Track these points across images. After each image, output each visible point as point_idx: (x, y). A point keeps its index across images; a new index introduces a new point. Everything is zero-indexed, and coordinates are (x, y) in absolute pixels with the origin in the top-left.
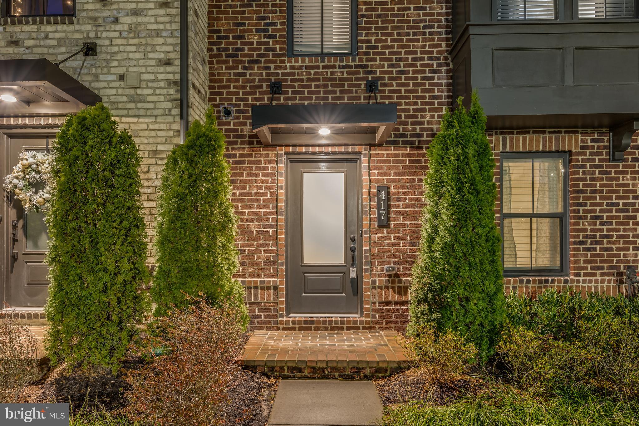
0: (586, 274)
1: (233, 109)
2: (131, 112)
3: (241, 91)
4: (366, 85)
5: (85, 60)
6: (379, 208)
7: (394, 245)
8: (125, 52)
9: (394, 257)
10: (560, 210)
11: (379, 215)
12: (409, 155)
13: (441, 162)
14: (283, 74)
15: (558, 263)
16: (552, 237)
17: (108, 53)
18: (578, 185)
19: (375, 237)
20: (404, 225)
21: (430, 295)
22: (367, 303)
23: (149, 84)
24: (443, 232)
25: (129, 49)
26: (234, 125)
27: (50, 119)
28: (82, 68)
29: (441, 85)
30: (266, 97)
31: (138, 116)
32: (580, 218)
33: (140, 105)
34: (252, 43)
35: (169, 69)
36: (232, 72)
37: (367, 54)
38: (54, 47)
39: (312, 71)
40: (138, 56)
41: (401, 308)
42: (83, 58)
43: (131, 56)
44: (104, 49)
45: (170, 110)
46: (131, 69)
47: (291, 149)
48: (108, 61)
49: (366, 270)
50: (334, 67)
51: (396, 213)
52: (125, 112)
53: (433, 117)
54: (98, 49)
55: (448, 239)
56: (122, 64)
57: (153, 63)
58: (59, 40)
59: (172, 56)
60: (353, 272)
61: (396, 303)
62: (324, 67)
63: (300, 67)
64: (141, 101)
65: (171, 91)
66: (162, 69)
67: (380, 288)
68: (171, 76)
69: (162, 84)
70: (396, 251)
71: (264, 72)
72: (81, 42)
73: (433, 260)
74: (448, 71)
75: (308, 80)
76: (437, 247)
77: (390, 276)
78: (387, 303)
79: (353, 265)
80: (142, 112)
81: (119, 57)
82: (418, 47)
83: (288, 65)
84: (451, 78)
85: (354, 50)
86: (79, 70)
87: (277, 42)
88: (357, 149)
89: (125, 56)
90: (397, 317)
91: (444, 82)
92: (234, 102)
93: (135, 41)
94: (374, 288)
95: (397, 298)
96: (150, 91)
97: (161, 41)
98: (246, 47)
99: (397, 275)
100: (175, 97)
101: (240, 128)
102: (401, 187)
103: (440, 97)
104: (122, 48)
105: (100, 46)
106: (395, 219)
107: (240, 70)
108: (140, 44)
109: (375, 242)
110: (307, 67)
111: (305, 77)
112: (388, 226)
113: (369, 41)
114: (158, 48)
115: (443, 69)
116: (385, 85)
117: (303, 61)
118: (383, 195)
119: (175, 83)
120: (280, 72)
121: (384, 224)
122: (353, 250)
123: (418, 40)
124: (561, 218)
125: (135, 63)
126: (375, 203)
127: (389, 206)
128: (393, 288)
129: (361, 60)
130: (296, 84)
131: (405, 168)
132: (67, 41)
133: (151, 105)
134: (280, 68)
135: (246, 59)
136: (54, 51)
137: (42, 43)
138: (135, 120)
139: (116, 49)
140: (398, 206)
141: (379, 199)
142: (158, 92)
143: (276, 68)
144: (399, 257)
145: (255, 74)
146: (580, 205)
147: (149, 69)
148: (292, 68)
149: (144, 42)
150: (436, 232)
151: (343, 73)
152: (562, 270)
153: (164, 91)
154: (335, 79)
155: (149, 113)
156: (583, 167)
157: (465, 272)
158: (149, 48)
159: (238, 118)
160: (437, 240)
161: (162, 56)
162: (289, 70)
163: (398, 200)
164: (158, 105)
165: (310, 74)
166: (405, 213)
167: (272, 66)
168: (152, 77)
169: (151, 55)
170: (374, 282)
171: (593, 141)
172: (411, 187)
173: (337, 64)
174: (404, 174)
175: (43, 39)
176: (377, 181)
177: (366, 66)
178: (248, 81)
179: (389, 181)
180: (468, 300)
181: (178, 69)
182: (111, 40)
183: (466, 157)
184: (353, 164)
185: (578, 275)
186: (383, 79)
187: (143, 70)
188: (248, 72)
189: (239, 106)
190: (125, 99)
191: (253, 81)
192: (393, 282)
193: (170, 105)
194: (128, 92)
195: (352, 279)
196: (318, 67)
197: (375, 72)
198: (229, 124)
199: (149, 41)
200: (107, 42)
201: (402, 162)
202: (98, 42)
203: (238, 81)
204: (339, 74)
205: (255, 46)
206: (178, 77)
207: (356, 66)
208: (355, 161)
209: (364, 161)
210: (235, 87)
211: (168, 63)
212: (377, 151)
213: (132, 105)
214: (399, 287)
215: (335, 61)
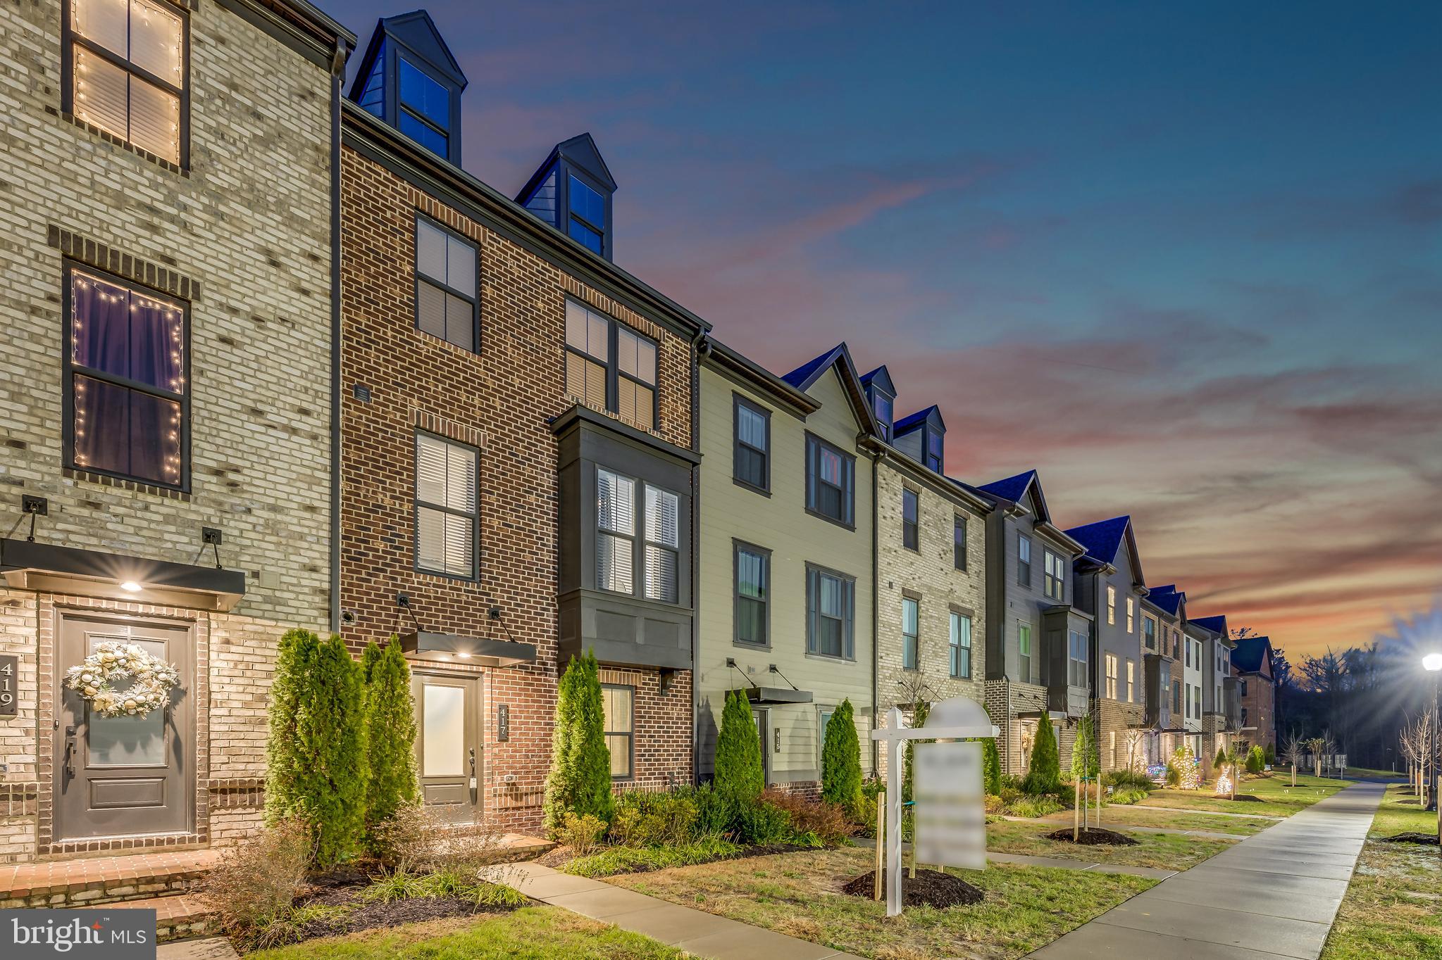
0: (645, 779)
1: (356, 615)
2: (267, 614)
3: (365, 597)
4: (488, 611)
5: (204, 547)
6: (500, 725)
7: (511, 757)
8: (259, 548)
9: (512, 768)
10: (629, 730)
11: (500, 730)
12: (524, 679)
13: (571, 695)
14: (410, 588)
15: (627, 772)
16: (623, 753)
17: (238, 545)
18: (640, 712)
19: (496, 750)
20: (520, 740)
21: (567, 793)
22: (488, 810)
23: (291, 588)
24: (574, 747)
25: (264, 545)
26: (356, 631)
27: (153, 607)
28: (199, 554)
29: (549, 621)
30: (392, 607)
31: (277, 620)
32: (642, 736)
33: (278, 608)
34: (377, 550)
35: (314, 575)
36: (355, 576)
37: (490, 583)
38: (158, 523)
39: (439, 590)
40: (276, 555)
41: (517, 812)
42: (202, 544)
43: (268, 553)
44: (231, 539)
45: (315, 618)
46: (267, 568)
47: (419, 663)
48: (237, 554)
49: (488, 780)
50: (460, 590)
51: (514, 729)
52: (260, 613)
53: (543, 647)
54: (224, 538)
55: (580, 753)
56: (256, 560)
57: (296, 566)
58: (166, 516)
59: (319, 563)
60: (473, 783)
61: (513, 809)
62: (451, 588)
63: (428, 584)
64: (280, 604)
65: (317, 599)
66: (306, 574)
67: (500, 795)
68: (317, 584)
69: (306, 590)
70: (513, 763)
71: (390, 582)
72: (200, 525)
73: (568, 767)
74: (555, 611)
75: (436, 598)
76: (572, 758)
77: (508, 784)
78: (507, 809)
79: (473, 775)
80: (282, 616)
81: (252, 551)
82: (531, 585)
83: (416, 580)
84: (557, 617)
85: (476, 575)
86: (195, 556)
87: (404, 555)
88: (481, 669)
89: (260, 552)
90: (514, 820)
91: (551, 619)
92: (357, 607)
93: (274, 539)
94: (495, 796)
95: (514, 804)
96: (292, 596)
97: (305, 545)
98: (371, 553)
99: (514, 784)
100: (321, 605)
101: (363, 636)
102: (518, 706)
103: (548, 632)
104: (256, 543)
105: (226, 534)
106: (513, 734)
107: (364, 576)
108: (279, 544)
109: (496, 755)
110: (434, 585)
111: (432, 595)
112: (507, 740)
113: (491, 572)
114: (302, 552)
115: (551, 608)
116: (505, 614)
117: (432, 580)
118: (503, 712)
119: (322, 591)
120: (407, 585)
121: (504, 738)
122: (472, 762)
123: (531, 580)
124: (630, 735)
125: (273, 562)
126: (496, 719)
127: (508, 722)
128: (511, 795)
129: (484, 588)
130: (423, 600)
131: (520, 689)
132: (179, 520)
133: (294, 611)
134: (407, 581)
135: (371, 566)
136: (159, 528)
137: (139, 514)
138: (274, 623)
139: (248, 542)
140: (515, 723)
141: (500, 716)
142: (301, 597)
143: (403, 580)
144: (516, 768)
145: (380, 583)
146: (642, 727)
147: (291, 572)
148: (419, 583)
149: (284, 542)
150: (569, 747)
151: (468, 597)
152: (630, 776)
153: (309, 598)
154: (461, 602)
155: (290, 617)
156: (644, 698)
157: (591, 776)
158: (290, 550)
159: (361, 625)
160: (571, 753)
161: (306, 561)
162: (416, 585)
163: (516, 717)
164: (301, 611)
165: (437, 592)
166: (521, 729)
167: (399, 578)
168: (295, 581)
169: (292, 558)
170: (495, 790)
171: (650, 679)
172: (526, 707)
173: (463, 588)
174: (520, 695)
175: (140, 510)
176: (497, 699)
177: (488, 595)
178: (372, 588)
179: (508, 700)
180: (593, 795)
181: (327, 578)
182: (242, 531)
183: (589, 695)
184: (474, 681)
185: (640, 779)
186: (503, 608)
187: (284, 571)
188: (373, 579)
189: (362, 612)
190: (259, 599)
191: (379, 589)
192: (511, 790)
193: (315, 613)
194: (263, 592)
195: (471, 790)
196: (445, 587)
197: (496, 602)
198: (351, 630)
199: (291, 542)
200: (236, 533)
201: (518, 684)
202: (223, 530)
203: (361, 586)
204: (465, 598)
205: (381, 553)
206: (326, 586)
207: (480, 593)
208: (476, 678)
209: (486, 681)
210: (358, 592)
211: (314, 569)
212: (497, 672)
213: (269, 607)
214: (516, 794)
215: (462, 585)
